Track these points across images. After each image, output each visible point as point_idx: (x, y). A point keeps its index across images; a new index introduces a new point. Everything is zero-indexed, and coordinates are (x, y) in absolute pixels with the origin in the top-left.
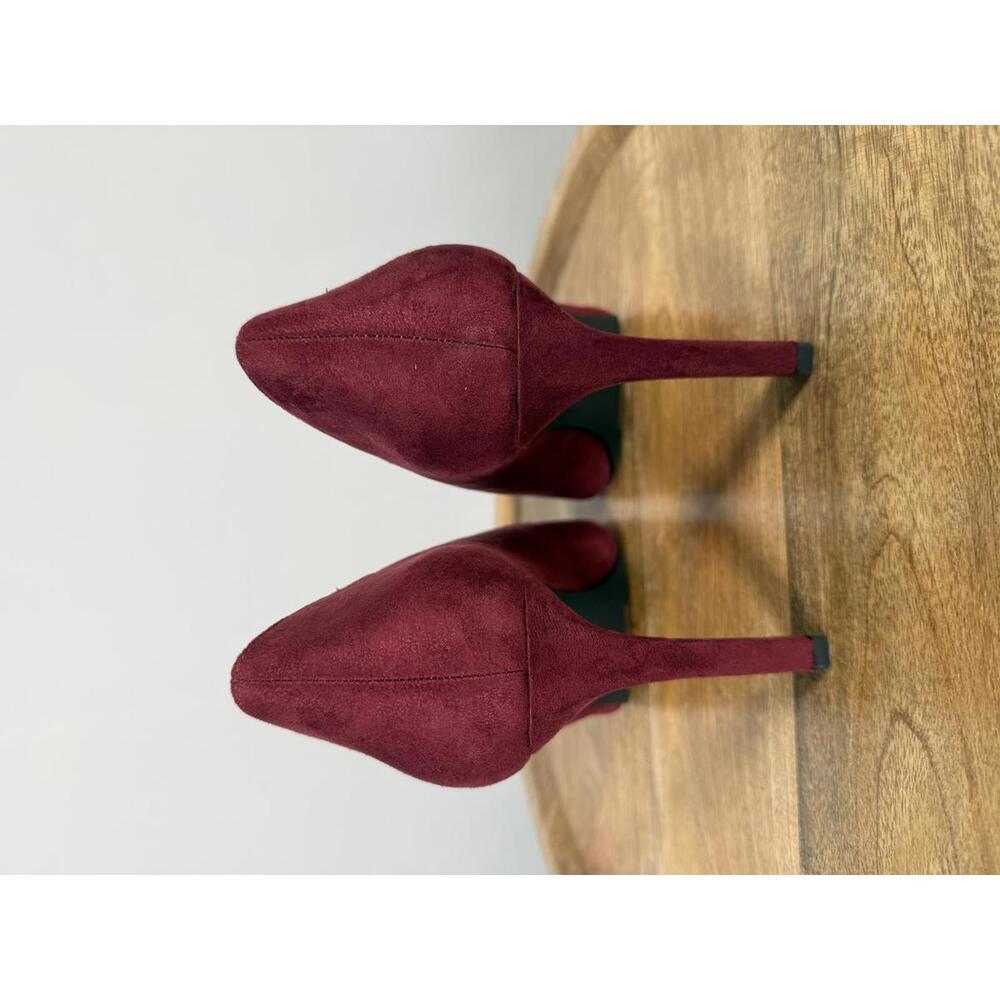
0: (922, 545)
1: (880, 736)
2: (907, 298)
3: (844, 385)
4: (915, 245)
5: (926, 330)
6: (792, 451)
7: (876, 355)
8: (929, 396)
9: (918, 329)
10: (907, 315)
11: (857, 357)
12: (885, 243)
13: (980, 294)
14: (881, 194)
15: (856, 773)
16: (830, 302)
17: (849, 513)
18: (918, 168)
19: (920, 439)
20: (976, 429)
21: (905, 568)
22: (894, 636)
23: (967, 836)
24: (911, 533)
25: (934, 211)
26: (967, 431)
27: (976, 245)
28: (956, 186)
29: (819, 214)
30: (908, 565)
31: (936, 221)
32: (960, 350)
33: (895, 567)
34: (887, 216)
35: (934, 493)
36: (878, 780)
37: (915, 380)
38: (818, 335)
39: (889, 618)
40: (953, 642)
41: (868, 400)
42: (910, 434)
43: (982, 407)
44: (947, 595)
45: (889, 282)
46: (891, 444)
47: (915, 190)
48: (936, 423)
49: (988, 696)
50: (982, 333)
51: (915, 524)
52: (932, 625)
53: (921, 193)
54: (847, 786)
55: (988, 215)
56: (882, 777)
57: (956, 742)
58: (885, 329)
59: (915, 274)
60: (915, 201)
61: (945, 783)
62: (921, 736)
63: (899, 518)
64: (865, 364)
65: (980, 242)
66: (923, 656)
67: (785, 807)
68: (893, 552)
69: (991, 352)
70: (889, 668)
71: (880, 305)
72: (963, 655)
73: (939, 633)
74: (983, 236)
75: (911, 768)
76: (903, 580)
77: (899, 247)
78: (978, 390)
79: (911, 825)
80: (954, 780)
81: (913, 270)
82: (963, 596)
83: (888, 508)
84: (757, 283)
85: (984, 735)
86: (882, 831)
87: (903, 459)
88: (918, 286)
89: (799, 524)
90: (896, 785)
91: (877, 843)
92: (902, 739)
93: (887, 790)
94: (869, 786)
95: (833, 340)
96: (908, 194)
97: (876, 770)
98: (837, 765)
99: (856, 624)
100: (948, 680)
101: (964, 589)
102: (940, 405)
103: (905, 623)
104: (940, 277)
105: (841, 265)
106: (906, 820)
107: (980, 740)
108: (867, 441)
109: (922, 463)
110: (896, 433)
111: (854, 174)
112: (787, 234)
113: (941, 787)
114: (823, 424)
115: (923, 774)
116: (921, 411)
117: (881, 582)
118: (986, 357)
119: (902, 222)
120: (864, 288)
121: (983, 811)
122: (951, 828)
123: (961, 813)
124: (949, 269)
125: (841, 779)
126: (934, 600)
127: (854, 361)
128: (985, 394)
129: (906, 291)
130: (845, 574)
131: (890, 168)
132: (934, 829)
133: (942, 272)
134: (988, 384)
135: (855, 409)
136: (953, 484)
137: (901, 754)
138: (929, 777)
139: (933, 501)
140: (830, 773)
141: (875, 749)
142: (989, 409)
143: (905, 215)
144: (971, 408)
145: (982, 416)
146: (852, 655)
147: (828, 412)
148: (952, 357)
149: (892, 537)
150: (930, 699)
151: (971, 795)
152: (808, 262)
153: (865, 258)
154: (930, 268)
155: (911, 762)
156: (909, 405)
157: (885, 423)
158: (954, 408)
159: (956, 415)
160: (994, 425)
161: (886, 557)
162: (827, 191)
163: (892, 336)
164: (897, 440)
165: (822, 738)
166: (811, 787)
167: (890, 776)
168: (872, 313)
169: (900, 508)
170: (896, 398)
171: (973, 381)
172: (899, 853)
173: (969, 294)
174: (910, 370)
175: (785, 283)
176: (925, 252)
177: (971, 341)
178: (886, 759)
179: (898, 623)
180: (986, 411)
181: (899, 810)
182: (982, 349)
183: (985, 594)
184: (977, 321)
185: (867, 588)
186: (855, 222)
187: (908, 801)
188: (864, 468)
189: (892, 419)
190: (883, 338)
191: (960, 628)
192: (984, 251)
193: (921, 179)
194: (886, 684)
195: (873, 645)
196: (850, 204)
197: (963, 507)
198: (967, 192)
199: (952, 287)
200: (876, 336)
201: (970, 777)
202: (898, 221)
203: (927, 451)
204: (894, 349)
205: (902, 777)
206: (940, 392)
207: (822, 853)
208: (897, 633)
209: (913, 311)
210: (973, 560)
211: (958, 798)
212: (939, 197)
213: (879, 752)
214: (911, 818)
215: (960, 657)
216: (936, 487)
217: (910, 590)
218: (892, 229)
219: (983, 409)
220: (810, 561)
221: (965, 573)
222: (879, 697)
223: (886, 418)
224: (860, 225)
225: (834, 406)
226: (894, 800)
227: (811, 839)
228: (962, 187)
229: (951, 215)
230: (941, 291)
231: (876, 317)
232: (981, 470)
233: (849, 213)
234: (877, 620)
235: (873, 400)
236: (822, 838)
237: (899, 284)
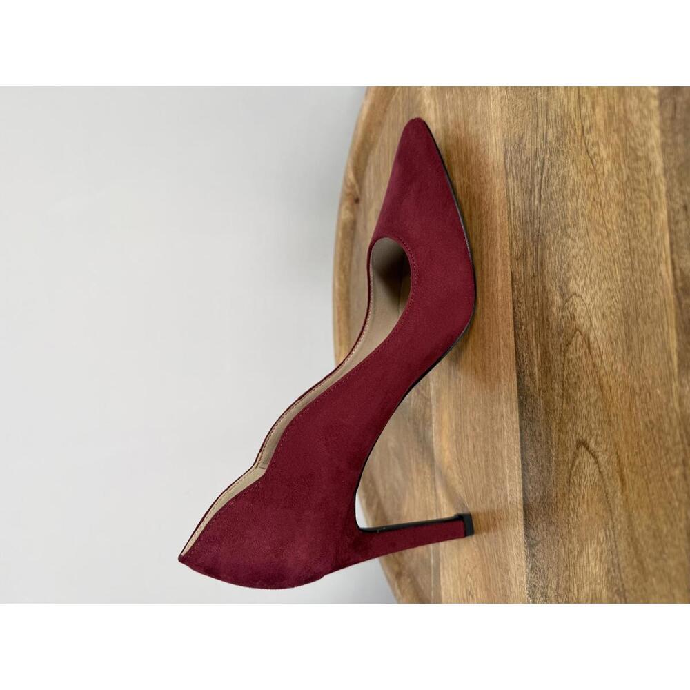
0: (595, 338)
1: (570, 456)
2: (588, 179)
3: (549, 235)
4: (593, 145)
5: (599, 200)
6: (518, 277)
7: (569, 217)
8: (600, 243)
9: (594, 200)
10: (587, 190)
11: (557, 216)
12: (575, 143)
13: (631, 179)
14: (573, 110)
15: (557, 479)
16: (541, 180)
17: (552, 317)
18: (596, 93)
19: (594, 271)
20: (627, 265)
21: (585, 352)
22: (579, 395)
23: (620, 515)
24: (590, 330)
25: (605, 121)
26: (623, 266)
27: (630, 146)
28: (618, 106)
29: (535, 121)
30: (587, 350)
31: (606, 128)
32: (619, 214)
33: (580, 351)
34: (576, 124)
35: (602, 305)
36: (569, 482)
37: (592, 233)
38: (534, 201)
39: (576, 383)
40: (612, 399)
41: (563, 245)
42: (589, 267)
43: (632, 251)
44: (609, 368)
45: (577, 168)
46: (578, 274)
47: (593, 108)
48: (604, 261)
49: (632, 431)
50: (632, 203)
51: (591, 325)
52: (601, 388)
53: (597, 110)
54: (551, 486)
55: (638, 126)
56: (571, 480)
57: (614, 458)
58: (574, 199)
59: (593, 164)
60: (594, 114)
61: (607, 484)
62: (594, 455)
63: (582, 321)
64: (562, 221)
65: (632, 144)
66: (595, 407)
67: (515, 500)
68: (578, 342)
69: (637, 215)
70: (576, 415)
71: (571, 183)
72: (618, 406)
73: (605, 392)
74: (634, 141)
75: (588, 474)
76: (584, 360)
77: (583, 144)
78: (629, 240)
79: (588, 509)
80: (613, 482)
81: (592, 160)
82: (619, 370)
83: (576, 315)
84: (496, 165)
85: (630, 454)
86: (571, 512)
87: (585, 283)
88: (595, 172)
89: (522, 324)
90: (580, 485)
91: (569, 521)
92: (583, 457)
93: (575, 488)
94: (564, 486)
95: (543, 205)
96: (589, 110)
97: (568, 477)
98: (546, 474)
99: (556, 387)
100: (610, 421)
101: (619, 365)
102: (607, 249)
103: (585, 386)
104: (607, 166)
105: (548, 156)
106: (585, 506)
107: (628, 457)
108: (563, 271)
109: (596, 286)
110: (581, 267)
111: (556, 94)
112: (515, 133)
113: (605, 486)
114: (537, 261)
115: (595, 478)
116: (595, 253)
117: (571, 360)
118: (634, 219)
119: (585, 128)
120: (562, 172)
121: (629, 500)
122: (611, 510)
123: (617, 501)
124: (614, 162)
125: (548, 483)
126: (602, 372)
127: (556, 219)
128: (633, 243)
129: (587, 174)
130: (550, 355)
131: (579, 93)
132: (601, 512)
133: (609, 163)
134: (635, 237)
135: (556, 250)
136: (614, 300)
137: (582, 466)
138: (598, 480)
139: (602, 310)
140: (541, 479)
141: (568, 464)
142: (636, 252)
143: (587, 124)
144: (625, 252)
145: (631, 258)
146: (554, 406)
147: (539, 253)
148: (614, 219)
149: (577, 332)
150: (599, 433)
151: (622, 490)
152: (527, 153)
153: (563, 151)
154: (602, 160)
155: (588, 471)
156: (588, 249)
157: (574, 260)
158: (615, 251)
159: (616, 256)
160: (638, 262)
161: (574, 345)
162: (540, 106)
163: (579, 204)
164: (581, 272)
165: (537, 457)
166: (530, 487)
167: (576, 479)
168: (566, 189)
169: (582, 314)
170: (580, 244)
171: (626, 234)
172: (582, 526)
173: (625, 178)
174: (589, 226)
175: (514, 167)
176: (599, 150)
177: (626, 209)
178: (574, 469)
179: (581, 387)
180: (634, 254)
181: (581, 500)
182: (632, 214)
183: (632, 368)
184: (629, 195)
185: (563, 364)
186: (556, 126)
187: (586, 494)
188: (561, 289)
189: (578, 257)
190: (573, 205)
191: (617, 389)
192: (634, 150)
193: (597, 101)
194: (574, 424)
195: (567, 400)
196: (553, 114)
197: (619, 314)
198: (625, 110)
199: (614, 172)
200: (569, 203)
201: (622, 480)
202: (583, 127)
203: (599, 279)
204: (580, 212)
205: (583, 480)
206: (607, 241)
207: (537, 527)
208: (581, 393)
209: (591, 188)
210: (625, 348)
211: (615, 492)
212: (608, 113)
213: (570, 465)
214: (588, 505)
215: (617, 408)
216: (604, 301)
217: (588, 365)
218: (579, 133)
219: (632, 252)
220: (528, 347)
221: (620, 356)
222: (570, 432)
223: (575, 257)
224: (559, 129)
225: (543, 249)
226: (578, 494)
227: (531, 519)
228: (622, 107)
229: (615, 125)
230: (608, 175)
231: (569, 191)
232: (630, 291)
233: (553, 121)
234: (569, 384)
235: (567, 245)
236: (536, 518)
237: (583, 170)
